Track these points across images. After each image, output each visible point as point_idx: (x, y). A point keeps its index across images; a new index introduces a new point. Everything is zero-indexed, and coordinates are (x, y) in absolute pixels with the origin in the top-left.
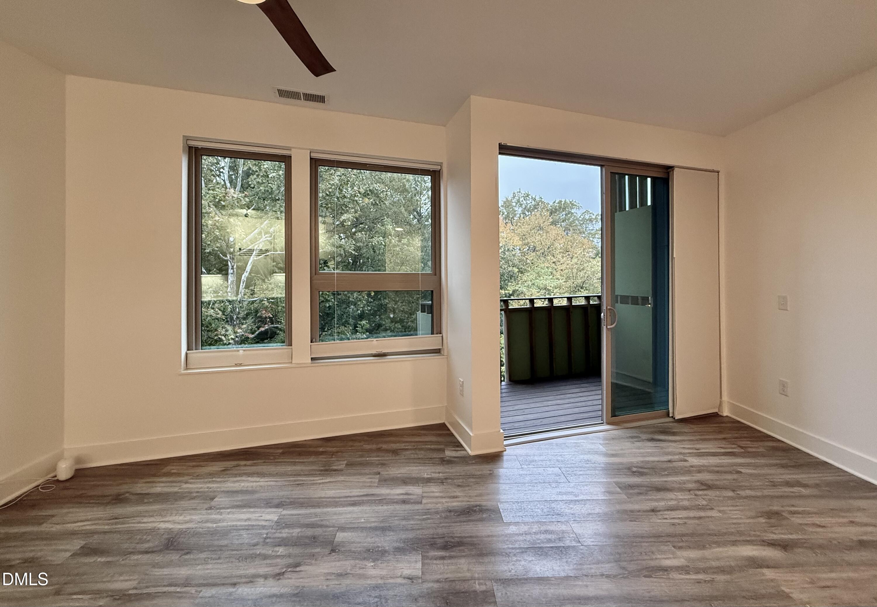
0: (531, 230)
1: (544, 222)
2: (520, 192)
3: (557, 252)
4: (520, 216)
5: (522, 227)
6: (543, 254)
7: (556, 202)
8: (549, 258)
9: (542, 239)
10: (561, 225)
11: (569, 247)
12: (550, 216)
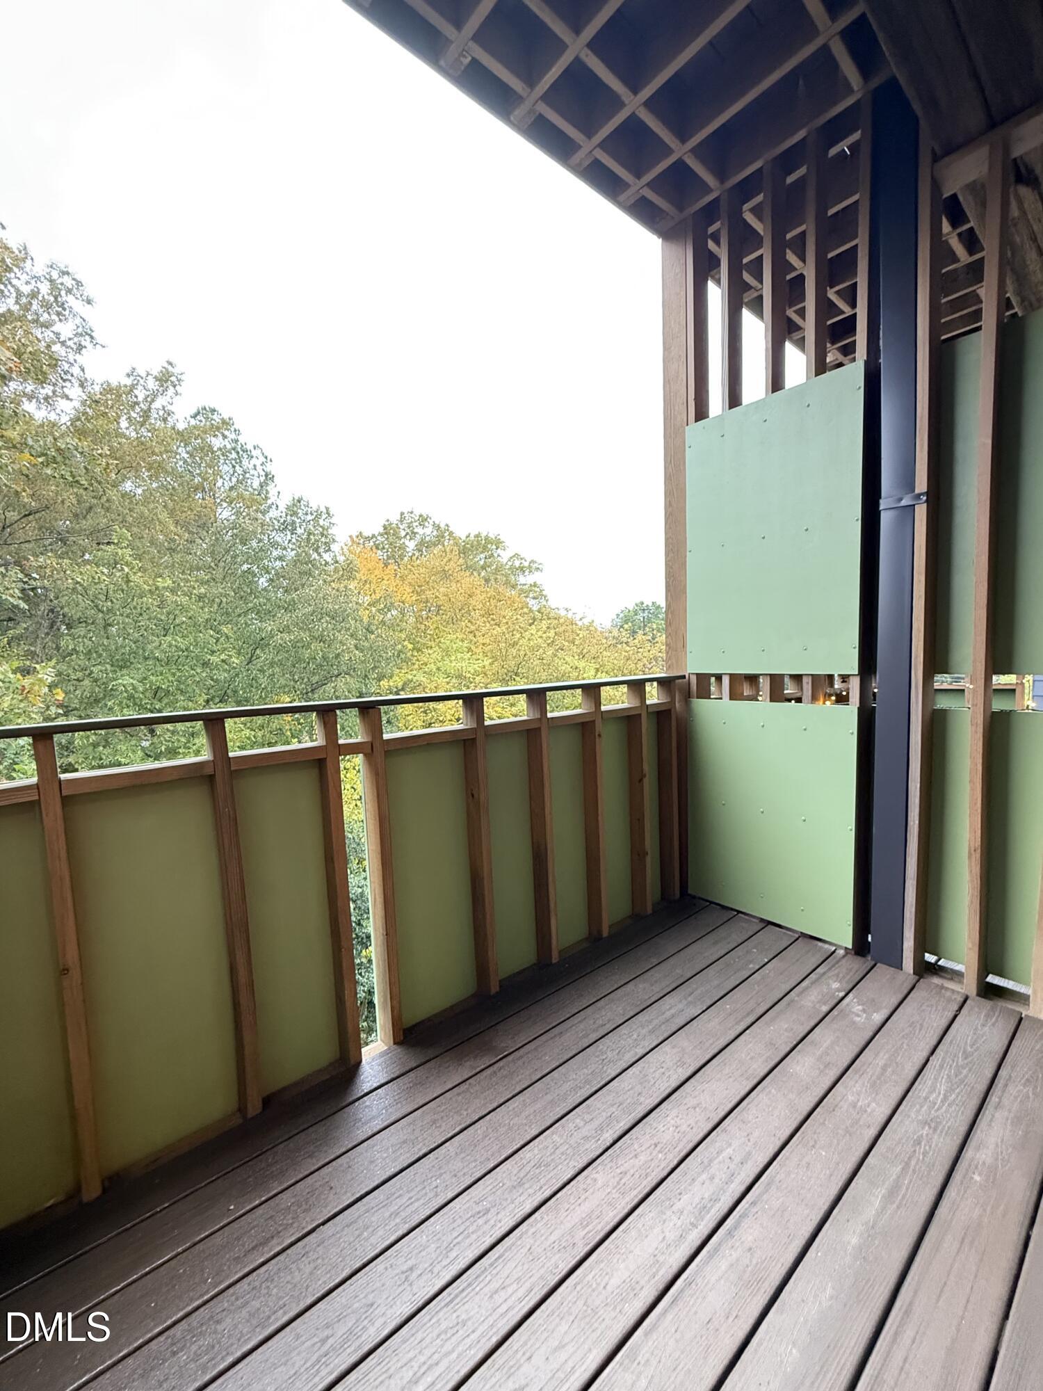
2: (412, 511)
4: (413, 555)
5: (416, 572)
7: (473, 535)
8: (463, 624)
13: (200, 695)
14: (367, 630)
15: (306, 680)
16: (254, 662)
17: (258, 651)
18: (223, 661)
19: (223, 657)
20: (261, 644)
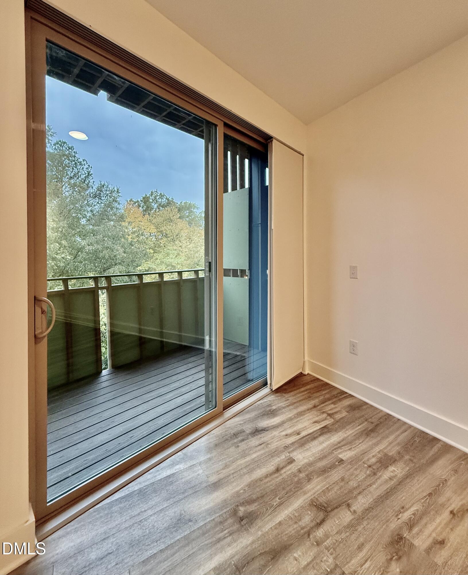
0: (164, 221)
1: (174, 216)
2: (156, 192)
3: (183, 239)
4: (156, 210)
5: (157, 218)
6: (172, 240)
7: (183, 202)
8: (177, 242)
9: (172, 228)
10: (186, 220)
11: (191, 235)
12: (178, 212)
13: (50, 273)
14: (131, 244)
15: (100, 267)
16: (77, 258)
17: (79, 253)
18: (63, 258)
19: (63, 256)
20: (80, 250)
